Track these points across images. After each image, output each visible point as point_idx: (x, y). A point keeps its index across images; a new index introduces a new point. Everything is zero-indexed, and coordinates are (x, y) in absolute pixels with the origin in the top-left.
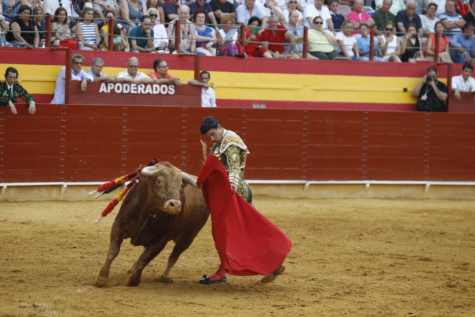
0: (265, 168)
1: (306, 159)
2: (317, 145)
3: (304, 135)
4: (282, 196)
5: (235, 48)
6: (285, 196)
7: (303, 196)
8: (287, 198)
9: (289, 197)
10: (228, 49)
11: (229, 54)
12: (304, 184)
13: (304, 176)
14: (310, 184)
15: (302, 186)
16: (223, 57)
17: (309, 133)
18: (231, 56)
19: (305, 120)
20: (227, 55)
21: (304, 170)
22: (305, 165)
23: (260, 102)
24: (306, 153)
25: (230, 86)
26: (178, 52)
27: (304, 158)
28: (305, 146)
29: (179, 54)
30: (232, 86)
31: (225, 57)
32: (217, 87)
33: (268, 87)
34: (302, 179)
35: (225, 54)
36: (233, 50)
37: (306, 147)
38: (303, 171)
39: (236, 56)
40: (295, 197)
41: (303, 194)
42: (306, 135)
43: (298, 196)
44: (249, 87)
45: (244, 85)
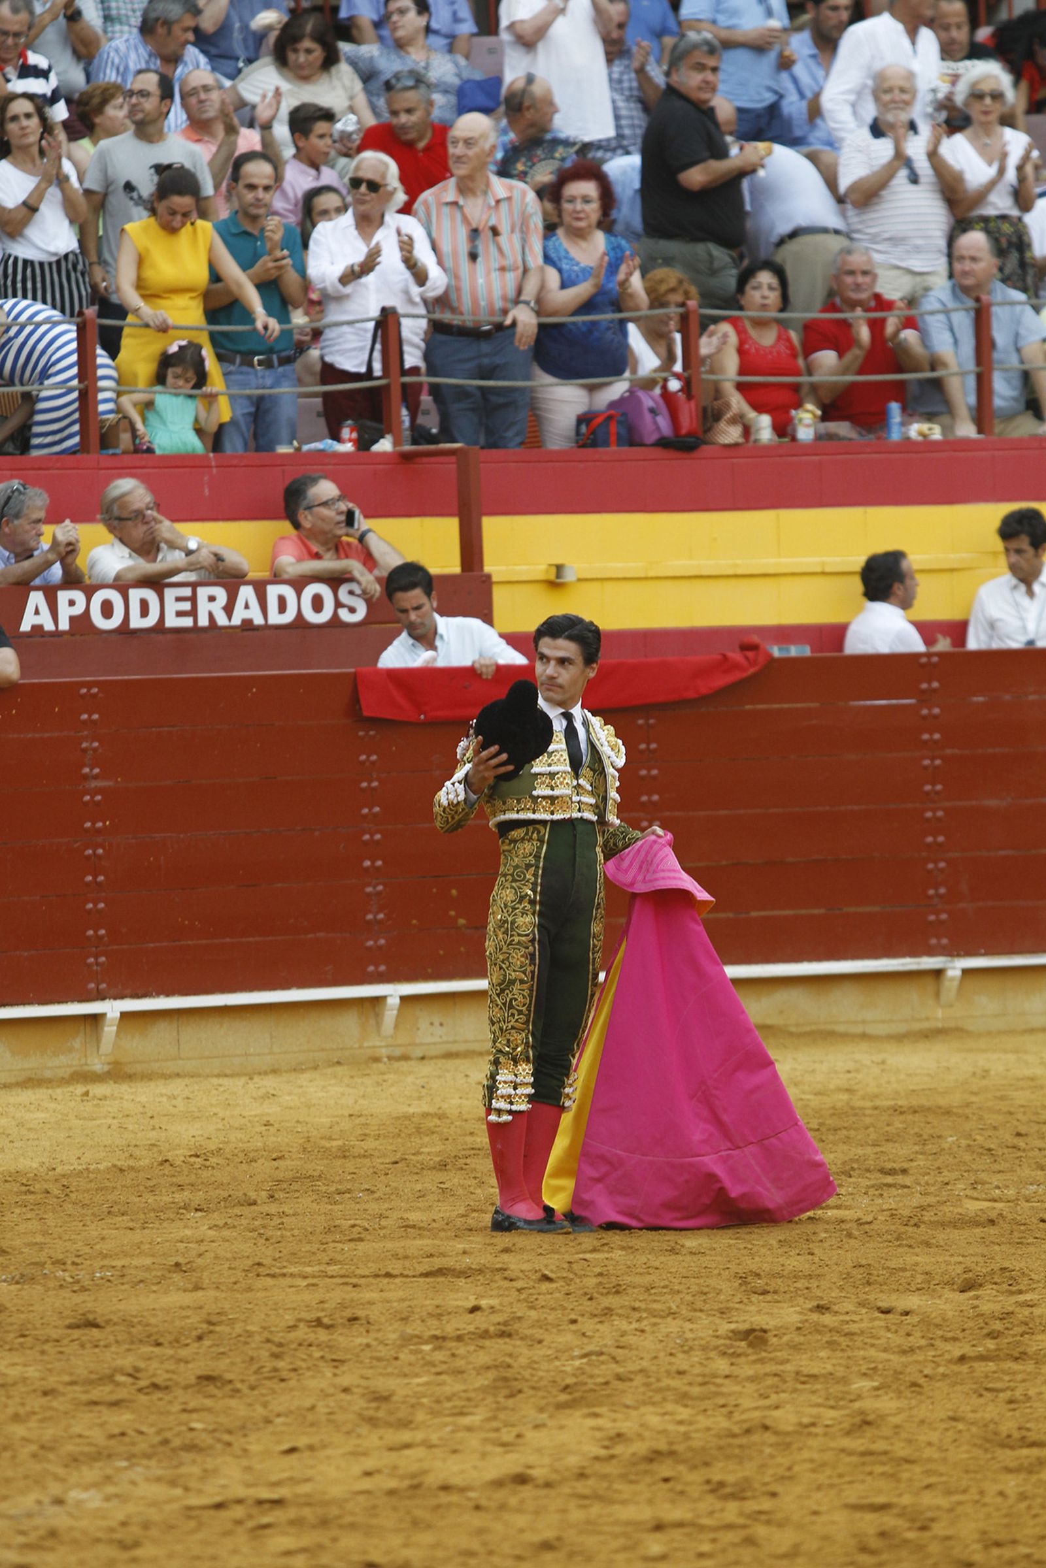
0: (754, 914)
1: (942, 865)
2: (991, 803)
3: (927, 762)
4: (841, 1028)
5: (652, 411)
6: (859, 1029)
7: (940, 1025)
8: (864, 1036)
9: (870, 1029)
10: (624, 414)
11: (632, 439)
12: (938, 973)
13: (938, 937)
14: (966, 972)
15: (930, 982)
16: (601, 449)
17: (949, 751)
18: (642, 445)
19: (925, 698)
20: (620, 443)
21: (937, 913)
22: (942, 890)
23: (785, 634)
24: (941, 839)
25: (643, 575)
26: (396, 443)
27: (935, 862)
28: (934, 810)
29: (398, 448)
30: (651, 574)
31: (614, 448)
32: (579, 580)
33: (819, 569)
34: (931, 952)
35: (613, 438)
36: (648, 417)
37: (940, 814)
38: (932, 918)
39: (663, 443)
40: (902, 1028)
41: (939, 1015)
42: (938, 762)
43: (917, 1026)
44: (731, 572)
45: (707, 566)
